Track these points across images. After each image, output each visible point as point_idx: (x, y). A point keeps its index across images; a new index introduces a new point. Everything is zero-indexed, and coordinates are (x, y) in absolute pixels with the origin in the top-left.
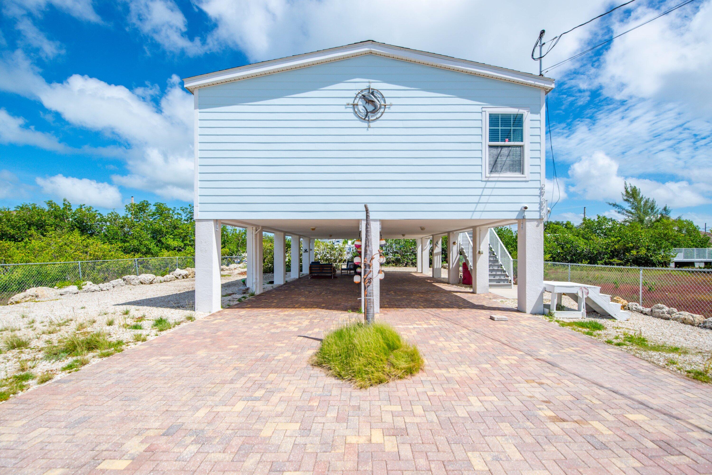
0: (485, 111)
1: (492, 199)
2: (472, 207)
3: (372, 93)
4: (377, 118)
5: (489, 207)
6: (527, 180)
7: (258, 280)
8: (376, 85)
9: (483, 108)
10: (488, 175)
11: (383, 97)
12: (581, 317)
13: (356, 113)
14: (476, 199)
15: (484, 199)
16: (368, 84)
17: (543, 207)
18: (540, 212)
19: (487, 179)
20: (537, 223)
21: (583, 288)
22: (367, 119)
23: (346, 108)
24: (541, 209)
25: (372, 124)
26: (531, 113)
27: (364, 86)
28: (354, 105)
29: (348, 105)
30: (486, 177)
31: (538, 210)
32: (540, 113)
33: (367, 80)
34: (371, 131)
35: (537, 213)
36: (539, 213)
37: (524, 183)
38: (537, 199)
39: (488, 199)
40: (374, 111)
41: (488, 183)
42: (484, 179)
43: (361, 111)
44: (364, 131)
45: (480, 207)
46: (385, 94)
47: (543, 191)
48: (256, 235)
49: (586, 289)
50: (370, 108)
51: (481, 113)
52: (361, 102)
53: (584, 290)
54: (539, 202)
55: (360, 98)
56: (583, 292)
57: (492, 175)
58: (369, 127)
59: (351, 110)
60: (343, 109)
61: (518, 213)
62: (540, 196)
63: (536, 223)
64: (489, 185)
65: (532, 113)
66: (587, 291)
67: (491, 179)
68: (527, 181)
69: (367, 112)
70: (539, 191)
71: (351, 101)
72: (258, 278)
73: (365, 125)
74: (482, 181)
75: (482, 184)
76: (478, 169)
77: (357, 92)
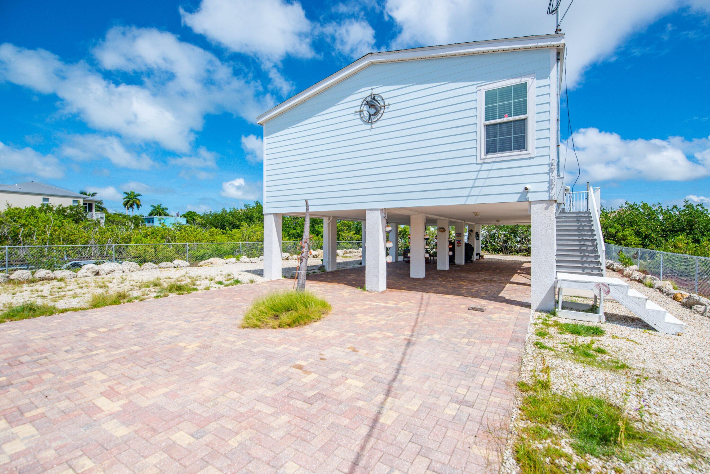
0: (481, 90)
1: (488, 182)
2: (466, 192)
3: (374, 99)
4: (378, 119)
5: (485, 191)
6: (531, 156)
7: (330, 260)
8: (378, 90)
9: (478, 87)
10: (483, 156)
11: (383, 99)
12: (597, 320)
13: (362, 118)
14: (470, 184)
15: (479, 183)
16: (370, 91)
17: (553, 186)
18: (549, 191)
19: (482, 161)
20: (546, 205)
21: (601, 285)
22: (370, 121)
23: (355, 115)
24: (550, 188)
25: (374, 126)
26: (537, 79)
27: (368, 93)
28: (361, 112)
29: (356, 112)
30: (481, 159)
31: (547, 189)
32: (550, 77)
33: (370, 88)
34: (374, 131)
35: (546, 193)
36: (548, 193)
37: (528, 160)
38: (546, 178)
39: (484, 182)
40: (375, 114)
41: (484, 165)
42: (479, 161)
43: (366, 115)
44: (368, 133)
45: (475, 191)
46: (384, 96)
47: (553, 167)
48: (329, 223)
49: (606, 286)
50: (373, 111)
51: (476, 92)
52: (365, 108)
53: (602, 287)
54: (548, 180)
55: (365, 104)
56: (600, 290)
57: (488, 156)
58: (372, 128)
59: (358, 116)
60: (352, 117)
61: (520, 195)
62: (549, 174)
63: (544, 205)
64: (485, 167)
65: (539, 78)
66: (607, 289)
67: (486, 161)
68: (533, 158)
69: (370, 116)
70: (549, 168)
71: (358, 109)
72: (330, 258)
73: (369, 127)
74: (477, 164)
75: (478, 167)
76: (473, 152)
77: (363, 100)
